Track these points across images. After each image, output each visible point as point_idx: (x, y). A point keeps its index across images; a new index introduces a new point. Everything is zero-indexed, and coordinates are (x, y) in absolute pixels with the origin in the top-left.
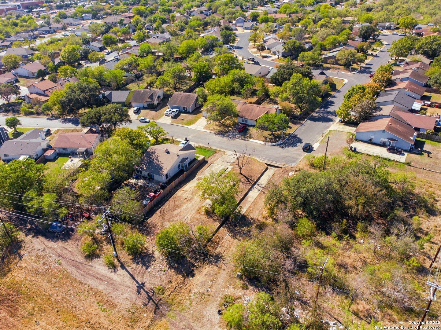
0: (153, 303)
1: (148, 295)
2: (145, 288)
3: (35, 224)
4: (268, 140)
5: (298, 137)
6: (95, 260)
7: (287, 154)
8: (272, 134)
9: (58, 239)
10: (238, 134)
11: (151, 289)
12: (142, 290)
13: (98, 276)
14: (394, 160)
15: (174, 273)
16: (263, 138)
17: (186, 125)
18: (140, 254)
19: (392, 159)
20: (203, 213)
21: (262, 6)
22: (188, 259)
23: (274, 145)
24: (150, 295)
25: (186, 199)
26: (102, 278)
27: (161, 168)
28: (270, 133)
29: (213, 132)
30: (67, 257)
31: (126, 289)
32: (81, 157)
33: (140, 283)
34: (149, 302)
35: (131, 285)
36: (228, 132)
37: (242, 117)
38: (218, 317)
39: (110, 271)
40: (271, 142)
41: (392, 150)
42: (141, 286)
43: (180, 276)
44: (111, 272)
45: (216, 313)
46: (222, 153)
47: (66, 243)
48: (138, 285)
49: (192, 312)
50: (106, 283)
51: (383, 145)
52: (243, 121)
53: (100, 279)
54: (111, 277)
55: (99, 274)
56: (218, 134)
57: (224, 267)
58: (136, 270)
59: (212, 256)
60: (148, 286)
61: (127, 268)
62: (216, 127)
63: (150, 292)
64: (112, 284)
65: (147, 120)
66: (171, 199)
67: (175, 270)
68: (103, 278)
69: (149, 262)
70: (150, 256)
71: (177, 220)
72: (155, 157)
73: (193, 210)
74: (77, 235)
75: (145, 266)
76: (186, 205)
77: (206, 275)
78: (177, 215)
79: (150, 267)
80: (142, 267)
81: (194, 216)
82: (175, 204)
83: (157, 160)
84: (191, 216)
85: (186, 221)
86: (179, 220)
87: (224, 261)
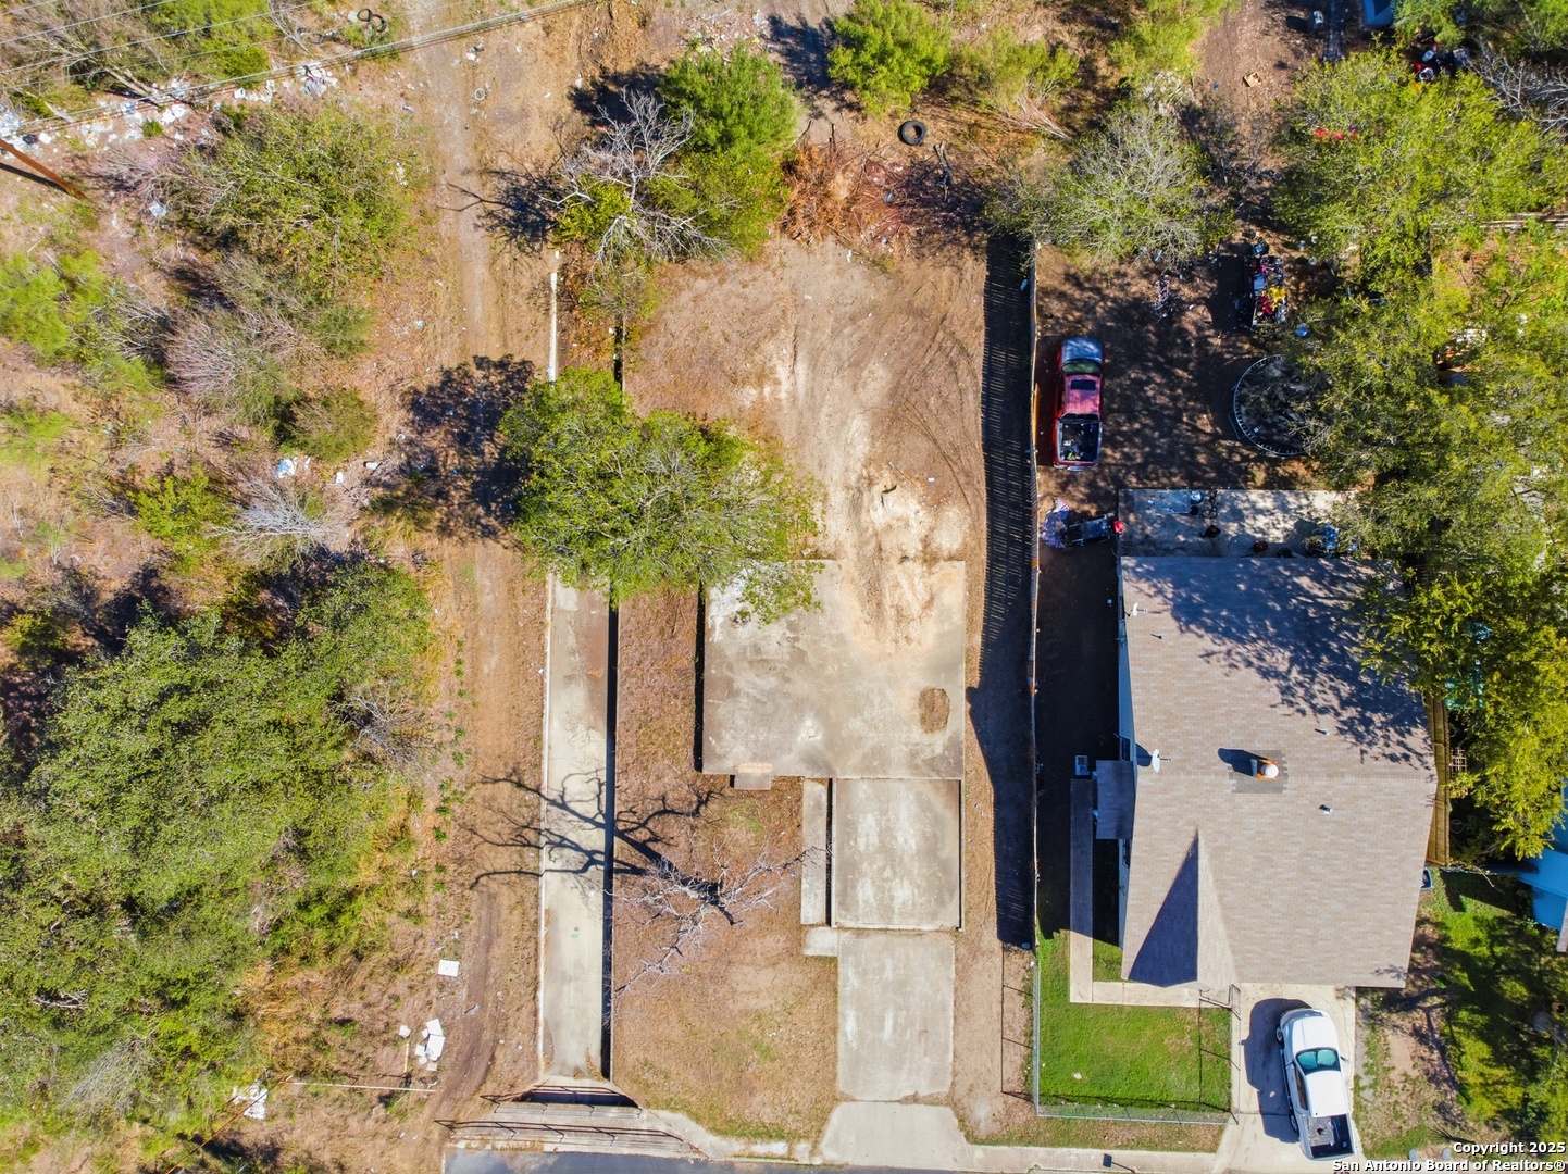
15: (653, 61)
25: (887, 492)
43: (625, 67)
57: (472, 183)
66: (975, 461)
69: (790, 54)
70: (809, 82)
71: (836, 333)
72: (1309, 697)
73: (802, 432)
74: (1253, 17)
75: (792, 32)
76: (862, 448)
77: (524, 113)
78: (857, 364)
79: (767, 33)
80: (799, 17)
81: (767, 390)
82: (928, 435)
83: (1277, 675)
84: (777, 382)
85: (787, 351)
86: (825, 337)
87: (490, 215)
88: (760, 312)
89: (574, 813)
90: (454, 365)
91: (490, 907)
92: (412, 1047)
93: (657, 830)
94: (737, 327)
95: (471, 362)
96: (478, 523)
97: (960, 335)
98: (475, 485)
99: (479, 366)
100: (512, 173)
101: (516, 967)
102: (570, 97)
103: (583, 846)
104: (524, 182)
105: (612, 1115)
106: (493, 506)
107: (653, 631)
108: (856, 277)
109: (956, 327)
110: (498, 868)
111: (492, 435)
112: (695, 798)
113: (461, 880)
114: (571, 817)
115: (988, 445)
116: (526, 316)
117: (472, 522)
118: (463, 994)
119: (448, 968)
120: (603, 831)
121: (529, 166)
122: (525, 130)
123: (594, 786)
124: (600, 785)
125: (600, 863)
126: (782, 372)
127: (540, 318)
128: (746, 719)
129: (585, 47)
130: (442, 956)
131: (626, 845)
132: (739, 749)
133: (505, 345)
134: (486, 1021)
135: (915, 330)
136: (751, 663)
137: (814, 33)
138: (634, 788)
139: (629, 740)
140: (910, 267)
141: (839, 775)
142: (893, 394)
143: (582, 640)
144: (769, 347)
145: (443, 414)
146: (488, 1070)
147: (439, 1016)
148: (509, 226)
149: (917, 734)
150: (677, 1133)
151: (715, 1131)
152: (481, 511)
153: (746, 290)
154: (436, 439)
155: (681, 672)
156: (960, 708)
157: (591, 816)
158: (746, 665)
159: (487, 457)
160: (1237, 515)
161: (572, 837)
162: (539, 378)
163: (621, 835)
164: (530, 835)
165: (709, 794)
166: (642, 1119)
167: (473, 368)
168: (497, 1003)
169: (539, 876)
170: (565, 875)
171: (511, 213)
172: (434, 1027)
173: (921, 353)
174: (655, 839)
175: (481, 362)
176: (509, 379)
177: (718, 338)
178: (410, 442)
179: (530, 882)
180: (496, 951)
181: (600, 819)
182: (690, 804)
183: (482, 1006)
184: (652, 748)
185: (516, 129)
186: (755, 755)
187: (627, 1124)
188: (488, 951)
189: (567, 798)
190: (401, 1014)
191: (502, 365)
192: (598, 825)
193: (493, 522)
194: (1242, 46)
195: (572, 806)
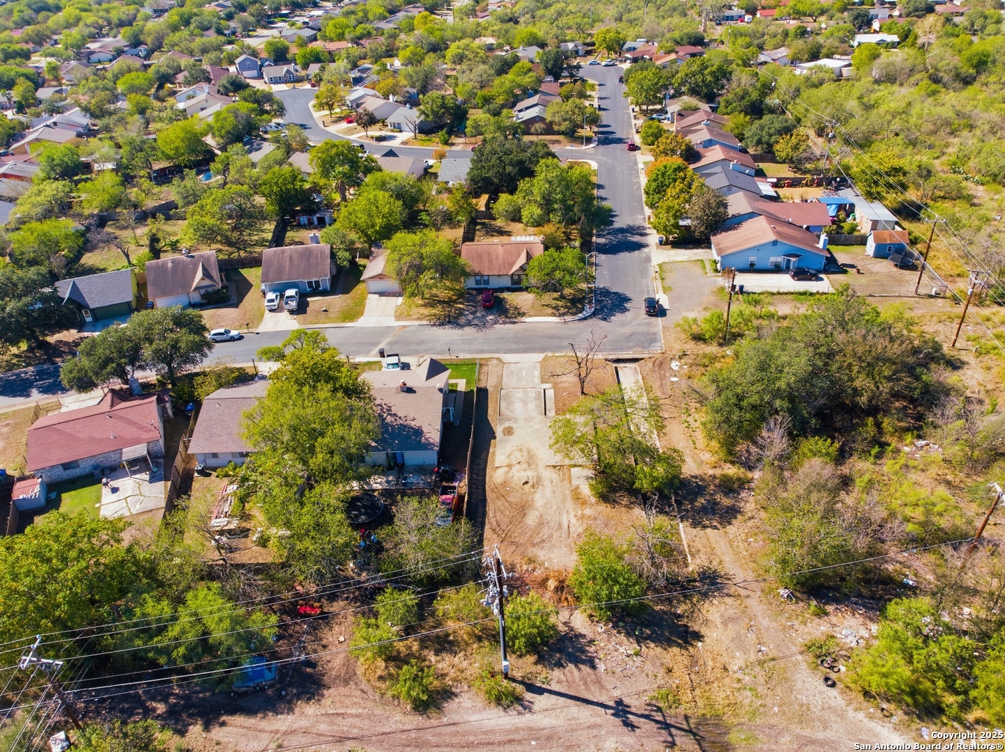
0: (683, 733)
1: (657, 722)
2: (633, 710)
3: (173, 694)
4: (562, 311)
5: (613, 291)
6: (449, 706)
7: (627, 330)
8: (562, 297)
9: (290, 702)
10: (488, 314)
11: (647, 705)
12: (630, 716)
13: (498, 738)
14: (818, 293)
15: (659, 650)
16: (550, 310)
17: (344, 321)
18: (545, 643)
19: (814, 291)
20: (593, 500)
21: (265, 27)
22: (657, 608)
23: (585, 319)
24: (657, 718)
25: (526, 483)
26: (511, 737)
27: (418, 432)
28: (556, 295)
29: (425, 322)
30: (366, 733)
31: (595, 732)
32: (139, 472)
33: (612, 704)
34: (671, 735)
35: (598, 720)
36: (461, 314)
37: (476, 275)
38: (833, 692)
39: (512, 712)
40: (574, 314)
41: (801, 274)
42: (621, 710)
43: (676, 650)
44: (519, 713)
45: (822, 687)
46: (495, 362)
47: (326, 702)
48: (612, 711)
49: (776, 709)
50: (533, 743)
51: (777, 269)
52: (477, 282)
53: (510, 741)
54: (532, 724)
55: (492, 731)
56: (442, 324)
57: (743, 592)
58: (574, 682)
59: (695, 581)
60: (636, 704)
61: (548, 687)
62: (426, 311)
63: (653, 713)
64: (549, 738)
65: (234, 333)
66: (490, 495)
67: (653, 641)
68: (516, 737)
69: (583, 651)
70: (571, 638)
71: (551, 536)
72: (382, 410)
73: (564, 502)
74: (333, 668)
75: (583, 662)
76: (538, 497)
77: (725, 623)
78: (540, 524)
79: (597, 660)
80: (579, 669)
81: (580, 512)
82: (510, 503)
83: (391, 415)
84: (575, 516)
85: (572, 529)
86: (556, 535)
87: (729, 579)
90: (728, 527)
92: (681, 364)
95: (720, 528)
96: (700, 480)
97: (495, 536)
98: (705, 491)
99: (716, 526)
100: (722, 597)
102: (703, 637)
104: (716, 594)
106: (695, 485)
108: (542, 557)
109: (496, 539)
111: (702, 505)
116: (698, 545)
117: (702, 480)
119: (674, 379)
121: (715, 602)
122: (722, 616)
126: (574, 521)
127: (691, 543)
129: (701, 662)
133: (705, 534)
135: (515, 537)
137: (571, 662)
140: (517, 561)
141: (543, 416)
142: (525, 515)
144: (580, 530)
145: (727, 511)
148: (718, 576)
149: (514, 426)
152: (700, 483)
154: (727, 503)
156: (499, 430)
160: (388, 482)
162: (687, 523)
167: (718, 526)
171: (718, 581)
172: (675, 368)
173: (512, 529)
175: (715, 528)
176: (700, 523)
178: (739, 502)
185: (727, 615)
188: (661, 382)
190: (687, 369)
191: (705, 527)
193: (693, 480)
194: (342, 656)
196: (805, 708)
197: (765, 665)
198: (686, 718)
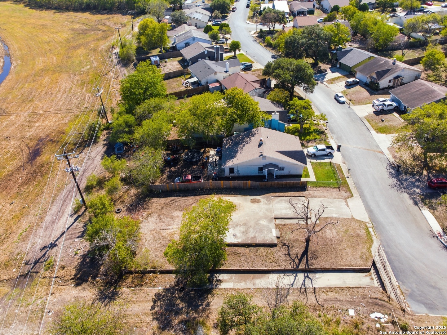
0: (30, 269)
1: (40, 259)
2: (50, 250)
11: (50, 256)
12: (47, 249)
15: (76, 264)
17: (376, 129)
26: (62, 211)
31: (48, 236)
33: (57, 243)
34: (31, 264)
39: (72, 211)
43: (74, 273)
44: (70, 213)
48: (53, 242)
50: (55, 218)
54: (63, 217)
56: (393, 168)
58: (75, 230)
59: (114, 289)
60: (53, 251)
61: (76, 222)
63: (44, 258)
65: (343, 100)
67: (81, 262)
68: (60, 213)
71: (163, 222)
79: (81, 238)
85: (166, 231)
86: (164, 224)
87: (105, 306)
88: (154, 237)
89: (294, 282)
90: (152, 317)
91: (328, 301)
92: (382, 323)
93: (295, 256)
94: (157, 241)
95: (152, 312)
96: (205, 308)
97: (169, 201)
98: (192, 309)
99: (154, 309)
101: (345, 293)
102: (76, 287)
103: (303, 279)
104: (98, 297)
105: (379, 265)
106: (199, 303)
107: (239, 259)
108: (150, 219)
110: (315, 299)
111: (177, 304)
112: (284, 246)
113: (322, 310)
114: (295, 282)
115: (195, 195)
116: (141, 295)
117: (204, 310)
118: (359, 308)
119: (352, 312)
120: (298, 274)
122: (82, 297)
123: (285, 277)
124: (284, 275)
125: (307, 274)
126: (171, 231)
127: (143, 291)
128: (261, 234)
129: (63, 284)
130: (348, 315)
131: (300, 265)
132: (270, 236)
133: (149, 301)
134: (365, 301)
135: (166, 208)
136: (246, 233)
137: (84, 230)
138: (284, 263)
139: (271, 265)
140: (150, 210)
141: (273, 217)
142: (181, 211)
143: (242, 281)
144: (164, 234)
145: (167, 319)
146: (380, 300)
147: (369, 315)
148: (111, 300)
149: (261, 203)
150: (377, 250)
151: (372, 242)
152: (201, 308)
153: (148, 240)
154: (176, 322)
155: (250, 251)
156: (256, 197)
157: (294, 277)
158: (247, 235)
159: (184, 306)
161: (301, 282)
162: (161, 291)
163: (298, 266)
164: (303, 290)
165: (282, 243)
166: (377, 259)
167: (154, 311)
168: (358, 298)
169: (314, 288)
170: (313, 284)
171: (107, 300)
172: (373, 316)
173: (172, 207)
174: (297, 257)
175: (153, 308)
176: (160, 299)
177: (159, 245)
178: (175, 331)
179: (317, 290)
180: (342, 299)
181: (295, 275)
182: (286, 248)
183: (361, 302)
184: (272, 258)
185: (81, 299)
186: (270, 232)
187: (379, 262)
188: (343, 301)
189: (290, 284)
190: (373, 327)
192: (296, 275)
193: (205, 304)
195: (292, 282)
196: (8, 325)
197: (41, 312)
198: (37, 272)
